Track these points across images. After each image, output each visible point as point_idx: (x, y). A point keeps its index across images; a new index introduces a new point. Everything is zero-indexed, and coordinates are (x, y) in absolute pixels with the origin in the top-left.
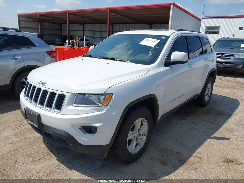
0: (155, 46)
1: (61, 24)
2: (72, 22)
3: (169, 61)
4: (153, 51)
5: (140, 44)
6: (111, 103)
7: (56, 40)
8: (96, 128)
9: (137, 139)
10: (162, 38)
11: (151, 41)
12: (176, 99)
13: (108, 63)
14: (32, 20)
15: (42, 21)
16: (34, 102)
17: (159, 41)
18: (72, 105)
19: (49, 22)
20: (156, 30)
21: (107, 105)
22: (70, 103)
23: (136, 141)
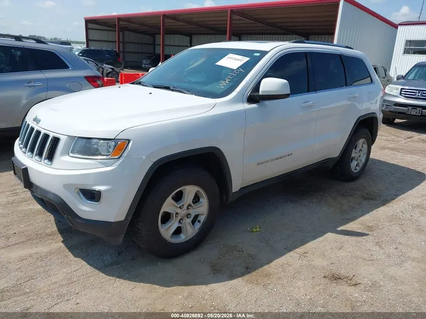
0: (238, 68)
1: (153, 35)
2: (170, 32)
3: (256, 94)
4: (232, 76)
5: (217, 64)
6: (125, 154)
7: (144, 61)
8: (99, 193)
9: (181, 219)
10: (255, 54)
11: (235, 59)
12: (272, 160)
13: (151, 93)
14: (106, 28)
15: (122, 29)
16: (29, 153)
17: (248, 59)
18: (68, 155)
19: (135, 31)
20: (247, 40)
21: (119, 158)
22: (66, 152)
23: (180, 222)
